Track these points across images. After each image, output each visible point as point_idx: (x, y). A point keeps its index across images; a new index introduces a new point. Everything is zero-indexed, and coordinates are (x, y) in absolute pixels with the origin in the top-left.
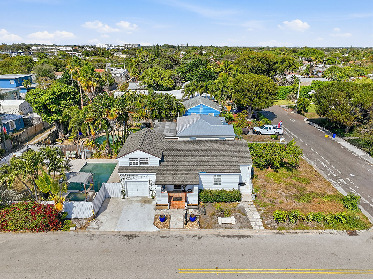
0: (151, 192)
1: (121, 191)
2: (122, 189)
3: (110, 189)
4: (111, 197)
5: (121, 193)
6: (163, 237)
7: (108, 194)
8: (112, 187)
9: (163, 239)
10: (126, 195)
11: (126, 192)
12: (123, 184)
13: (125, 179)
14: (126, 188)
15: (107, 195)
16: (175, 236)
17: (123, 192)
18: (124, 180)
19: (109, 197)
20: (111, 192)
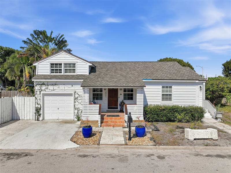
0: (76, 111)
1: (34, 109)
2: (37, 106)
3: (20, 106)
4: (21, 118)
5: (34, 111)
6: (85, 156)
7: (17, 113)
8: (23, 103)
9: (83, 158)
10: (41, 115)
11: (41, 111)
12: (38, 98)
13: (42, 91)
14: (41, 105)
15: (16, 116)
16: (110, 155)
17: (38, 110)
18: (40, 92)
19: (18, 119)
20: (20, 111)
